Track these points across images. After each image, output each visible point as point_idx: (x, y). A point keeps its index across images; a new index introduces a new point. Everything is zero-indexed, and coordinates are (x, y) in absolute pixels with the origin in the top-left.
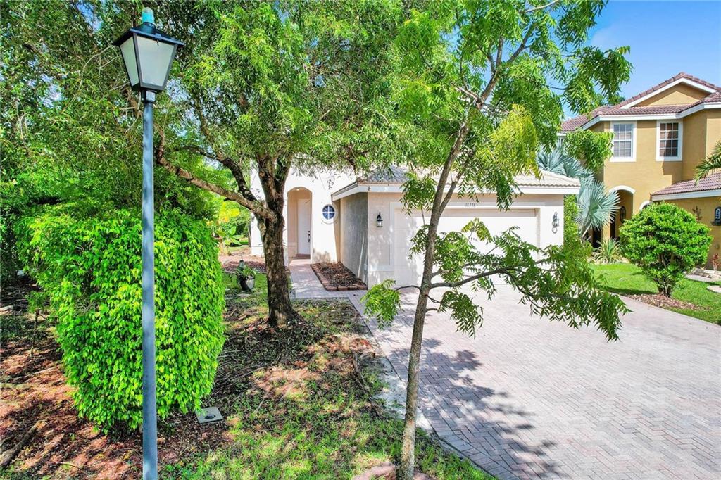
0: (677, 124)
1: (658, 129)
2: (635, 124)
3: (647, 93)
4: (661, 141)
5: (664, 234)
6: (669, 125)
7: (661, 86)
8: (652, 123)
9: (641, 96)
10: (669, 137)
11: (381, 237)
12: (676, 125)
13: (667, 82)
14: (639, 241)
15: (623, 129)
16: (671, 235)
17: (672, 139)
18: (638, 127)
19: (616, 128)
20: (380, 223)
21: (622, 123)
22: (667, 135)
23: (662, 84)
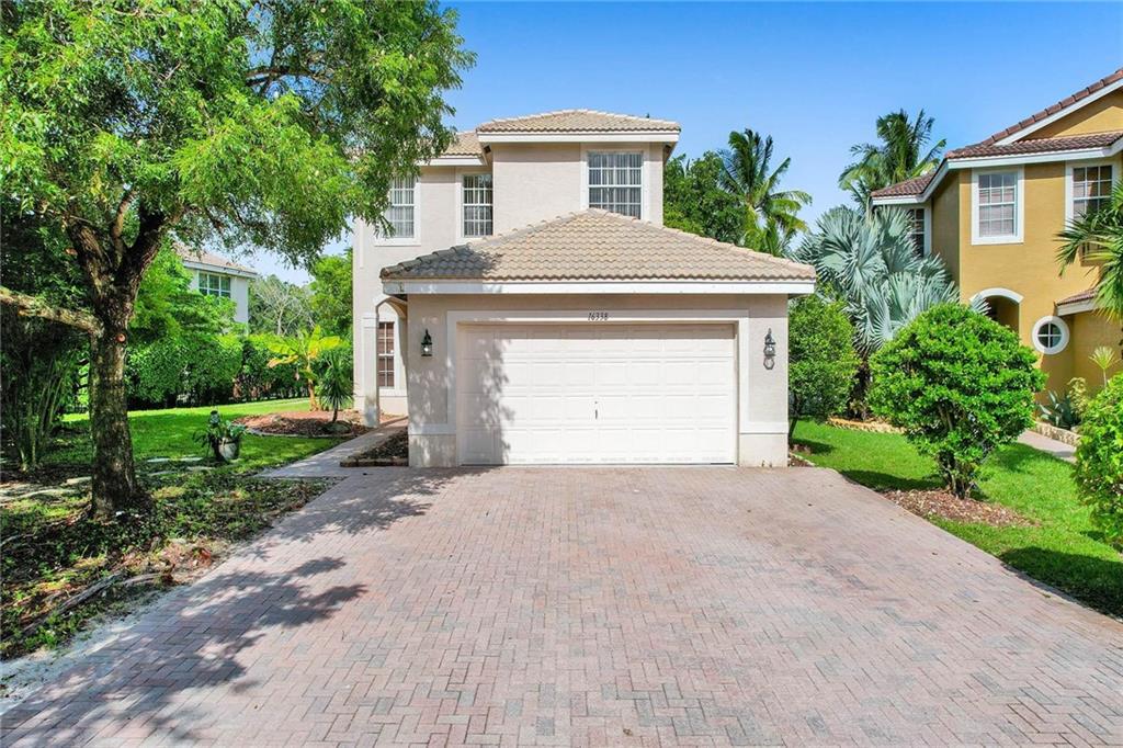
0: (1110, 167)
1: (1069, 179)
2: (1022, 173)
3: (1049, 113)
4: (1076, 202)
5: (935, 365)
6: (1093, 172)
7: (1076, 98)
8: (1057, 168)
9: (1036, 119)
10: (1093, 193)
11: (431, 375)
12: (1107, 171)
13: (1091, 91)
14: (893, 382)
15: (997, 183)
16: (948, 367)
17: (1099, 197)
18: (1026, 178)
19: (984, 182)
20: (426, 349)
21: (997, 172)
22: (1088, 190)
23: (1078, 94)
